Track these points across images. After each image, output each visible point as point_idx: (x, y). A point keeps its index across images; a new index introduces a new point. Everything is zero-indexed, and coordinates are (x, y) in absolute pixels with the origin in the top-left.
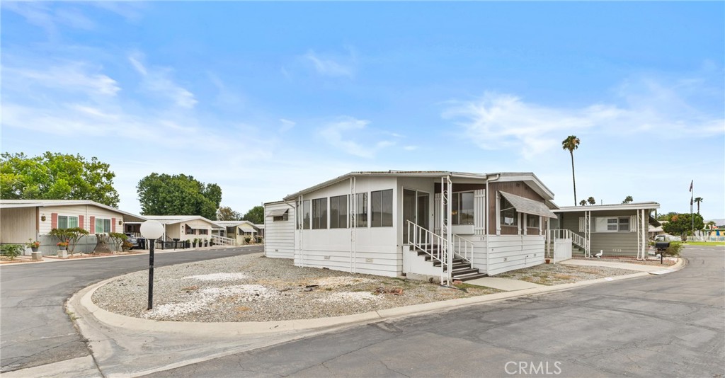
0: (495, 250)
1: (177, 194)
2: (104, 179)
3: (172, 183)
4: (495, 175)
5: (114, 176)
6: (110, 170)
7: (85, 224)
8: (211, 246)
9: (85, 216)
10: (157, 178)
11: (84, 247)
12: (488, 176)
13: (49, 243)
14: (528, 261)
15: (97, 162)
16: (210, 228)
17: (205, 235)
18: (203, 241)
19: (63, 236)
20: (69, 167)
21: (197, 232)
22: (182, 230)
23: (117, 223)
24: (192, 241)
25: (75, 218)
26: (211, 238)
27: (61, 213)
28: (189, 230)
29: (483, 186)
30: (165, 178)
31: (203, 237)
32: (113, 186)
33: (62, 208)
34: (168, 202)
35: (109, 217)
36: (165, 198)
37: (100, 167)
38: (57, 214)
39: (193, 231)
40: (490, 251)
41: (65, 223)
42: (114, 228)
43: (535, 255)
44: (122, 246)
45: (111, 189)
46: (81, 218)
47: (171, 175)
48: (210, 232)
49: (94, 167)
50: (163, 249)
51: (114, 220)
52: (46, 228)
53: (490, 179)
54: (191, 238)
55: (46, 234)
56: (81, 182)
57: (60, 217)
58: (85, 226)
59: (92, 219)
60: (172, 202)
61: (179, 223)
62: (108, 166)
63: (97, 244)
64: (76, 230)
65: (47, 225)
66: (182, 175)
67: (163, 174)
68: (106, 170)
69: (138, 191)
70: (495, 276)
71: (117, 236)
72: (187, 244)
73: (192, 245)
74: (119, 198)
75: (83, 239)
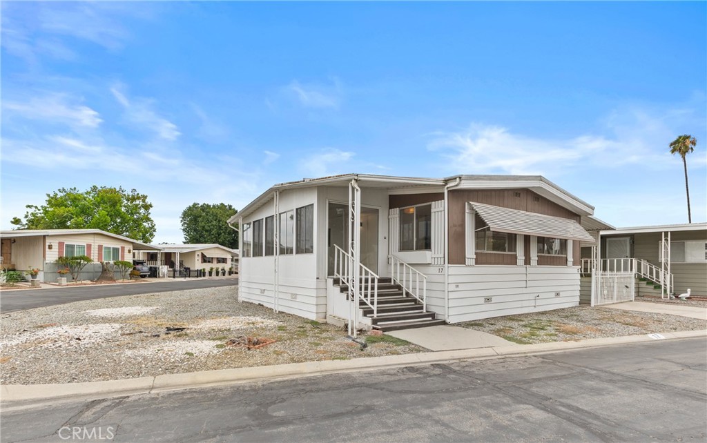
0: (461, 287)
1: (214, 223)
2: (142, 211)
3: (211, 212)
4: (454, 179)
5: (152, 207)
6: (148, 201)
7: (92, 252)
8: (230, 275)
9: (93, 244)
10: (198, 207)
11: (91, 274)
12: (446, 181)
13: (56, 270)
14: (539, 303)
15: (136, 193)
16: (229, 257)
17: (224, 264)
18: (220, 270)
19: (69, 264)
20: (110, 200)
21: (215, 261)
22: (198, 259)
23: (126, 251)
24: (207, 271)
25: (83, 247)
26: (230, 267)
27: (68, 241)
28: (205, 259)
29: (439, 196)
30: (205, 208)
31: (221, 266)
32: (150, 216)
33: (69, 237)
34: (206, 231)
35: (118, 245)
36: (204, 227)
37: (139, 198)
38: (64, 243)
39: (209, 260)
40: (452, 287)
41: (73, 252)
42: (123, 256)
43: (558, 294)
44: (130, 275)
45: (148, 219)
46: (89, 246)
47: (211, 204)
48: (229, 261)
49: (133, 199)
50: (174, 277)
51: (123, 248)
52: (52, 256)
53: (451, 184)
54: (207, 267)
55: (52, 262)
56: (120, 213)
57: (67, 246)
58: (92, 255)
59: (100, 247)
60: (210, 231)
61: (195, 252)
62: (146, 197)
63: (102, 272)
64: (82, 258)
65: (55, 253)
66: (222, 204)
67: (204, 204)
68: (144, 201)
69: (182, 221)
70: (459, 325)
71: (126, 264)
72: (201, 273)
73: (207, 274)
74: (155, 227)
75: (88, 267)
